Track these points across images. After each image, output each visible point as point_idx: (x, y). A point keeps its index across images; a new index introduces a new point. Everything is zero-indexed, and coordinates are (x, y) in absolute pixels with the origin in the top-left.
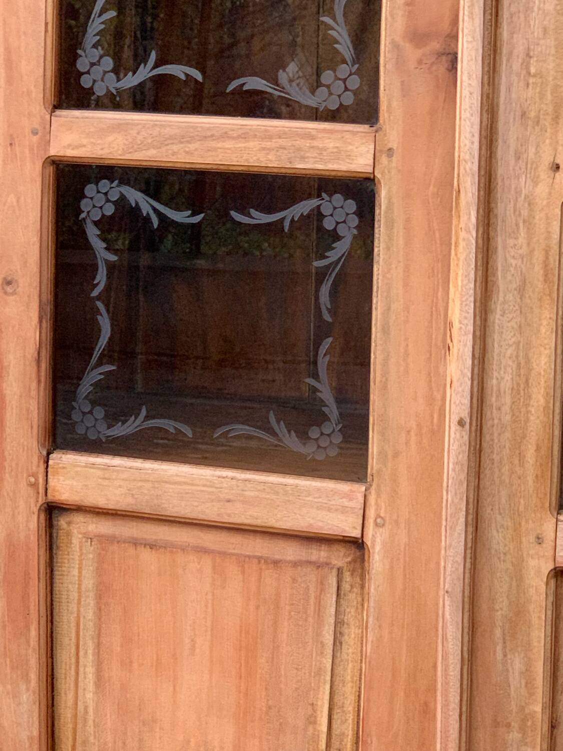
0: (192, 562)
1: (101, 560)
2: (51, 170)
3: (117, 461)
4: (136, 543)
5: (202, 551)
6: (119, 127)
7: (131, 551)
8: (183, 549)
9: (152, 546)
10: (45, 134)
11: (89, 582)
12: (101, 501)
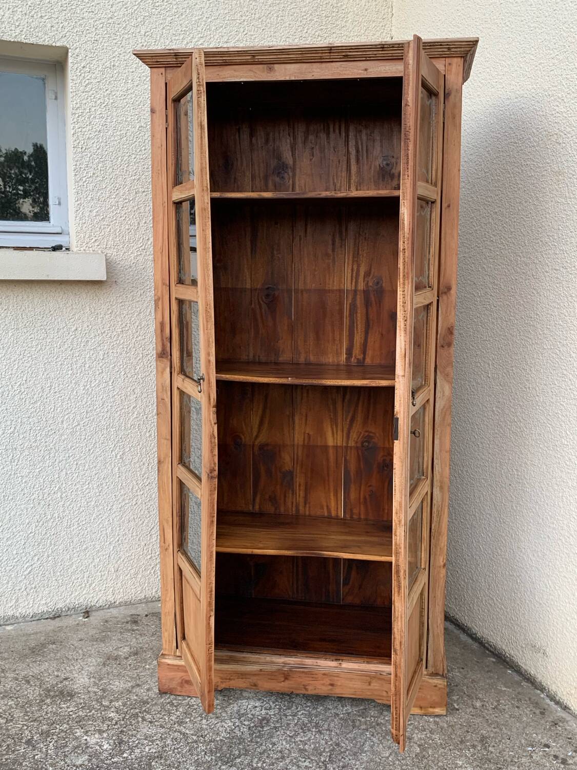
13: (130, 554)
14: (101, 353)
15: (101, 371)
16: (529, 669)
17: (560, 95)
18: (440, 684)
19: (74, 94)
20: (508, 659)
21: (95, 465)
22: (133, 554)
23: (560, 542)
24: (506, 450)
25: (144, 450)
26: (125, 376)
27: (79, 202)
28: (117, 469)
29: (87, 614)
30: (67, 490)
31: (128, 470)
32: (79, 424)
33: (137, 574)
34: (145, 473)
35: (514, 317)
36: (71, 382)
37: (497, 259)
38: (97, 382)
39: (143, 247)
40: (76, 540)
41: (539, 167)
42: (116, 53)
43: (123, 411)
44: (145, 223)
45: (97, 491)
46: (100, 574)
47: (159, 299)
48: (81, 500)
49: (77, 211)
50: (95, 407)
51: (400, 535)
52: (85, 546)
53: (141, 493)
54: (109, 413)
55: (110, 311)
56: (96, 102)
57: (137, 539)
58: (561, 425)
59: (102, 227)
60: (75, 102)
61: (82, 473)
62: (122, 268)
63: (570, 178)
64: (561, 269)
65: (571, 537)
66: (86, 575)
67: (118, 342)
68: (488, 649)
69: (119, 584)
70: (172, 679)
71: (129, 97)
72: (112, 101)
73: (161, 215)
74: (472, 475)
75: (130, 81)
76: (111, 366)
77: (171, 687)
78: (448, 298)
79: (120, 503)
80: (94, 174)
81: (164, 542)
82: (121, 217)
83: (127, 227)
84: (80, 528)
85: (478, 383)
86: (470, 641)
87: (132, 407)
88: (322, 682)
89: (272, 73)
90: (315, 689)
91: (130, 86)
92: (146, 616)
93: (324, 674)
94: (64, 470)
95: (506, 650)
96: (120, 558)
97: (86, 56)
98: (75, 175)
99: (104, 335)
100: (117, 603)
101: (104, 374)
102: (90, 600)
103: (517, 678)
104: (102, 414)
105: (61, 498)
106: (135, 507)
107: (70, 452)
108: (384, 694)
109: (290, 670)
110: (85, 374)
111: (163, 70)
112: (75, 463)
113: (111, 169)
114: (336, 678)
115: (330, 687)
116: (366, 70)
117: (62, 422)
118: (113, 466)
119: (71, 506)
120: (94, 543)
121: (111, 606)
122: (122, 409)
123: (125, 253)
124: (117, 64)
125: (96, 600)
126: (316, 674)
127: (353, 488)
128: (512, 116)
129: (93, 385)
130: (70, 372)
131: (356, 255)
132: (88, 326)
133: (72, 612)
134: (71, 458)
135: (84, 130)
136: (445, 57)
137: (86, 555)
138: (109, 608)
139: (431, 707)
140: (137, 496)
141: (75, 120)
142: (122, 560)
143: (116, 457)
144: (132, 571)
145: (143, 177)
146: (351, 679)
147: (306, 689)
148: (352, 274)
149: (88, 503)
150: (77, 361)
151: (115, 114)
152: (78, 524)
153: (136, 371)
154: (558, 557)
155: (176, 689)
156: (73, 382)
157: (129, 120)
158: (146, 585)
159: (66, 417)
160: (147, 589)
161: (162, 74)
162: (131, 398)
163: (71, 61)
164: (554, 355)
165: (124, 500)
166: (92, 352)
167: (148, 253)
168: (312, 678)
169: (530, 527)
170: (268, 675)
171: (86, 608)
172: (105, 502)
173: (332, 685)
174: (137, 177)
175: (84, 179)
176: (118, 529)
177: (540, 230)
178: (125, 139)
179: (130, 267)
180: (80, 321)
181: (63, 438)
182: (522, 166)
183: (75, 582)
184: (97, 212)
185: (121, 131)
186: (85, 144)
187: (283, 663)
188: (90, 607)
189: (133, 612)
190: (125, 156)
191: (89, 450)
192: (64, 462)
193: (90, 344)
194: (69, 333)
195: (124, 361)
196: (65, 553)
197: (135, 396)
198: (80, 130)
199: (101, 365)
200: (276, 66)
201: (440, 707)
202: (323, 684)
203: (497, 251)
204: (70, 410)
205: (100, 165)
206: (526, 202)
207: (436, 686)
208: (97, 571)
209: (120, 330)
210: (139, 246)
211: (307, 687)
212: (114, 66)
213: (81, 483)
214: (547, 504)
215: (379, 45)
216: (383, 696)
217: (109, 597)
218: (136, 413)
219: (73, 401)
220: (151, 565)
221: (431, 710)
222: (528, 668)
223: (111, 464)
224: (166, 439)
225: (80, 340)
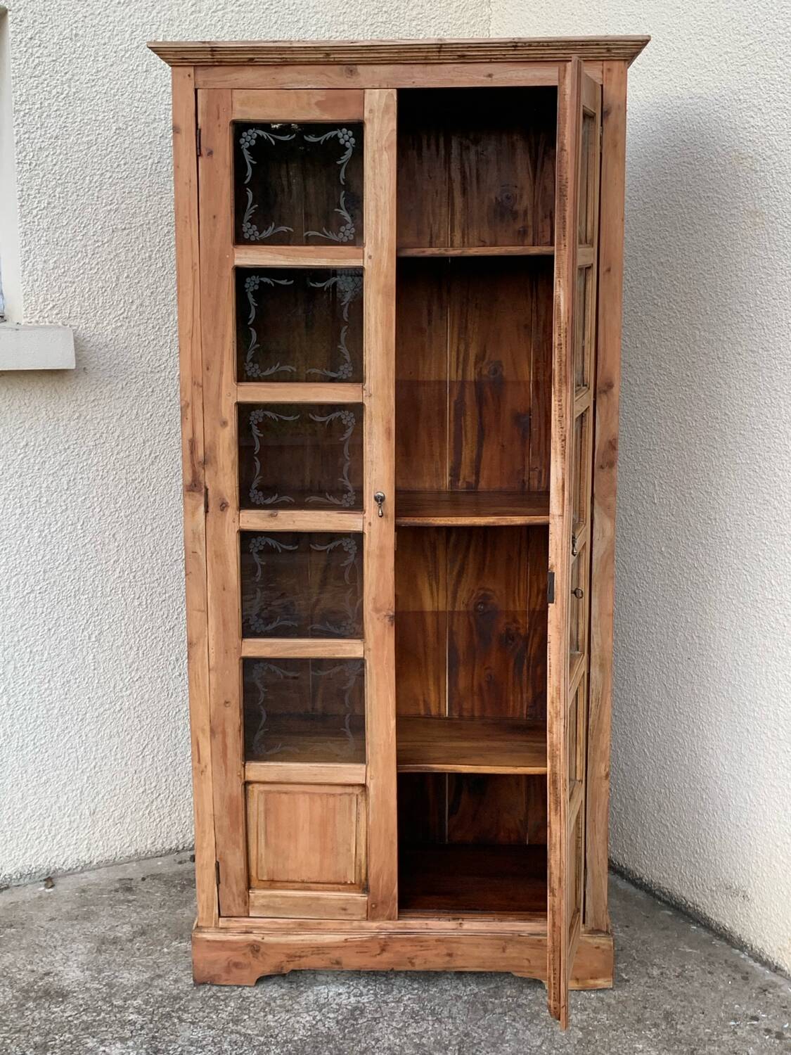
0: (301, 797)
1: (266, 801)
2: (241, 661)
3: (272, 764)
4: (279, 792)
5: (304, 793)
6: (267, 645)
7: (278, 796)
8: (298, 793)
9: (286, 793)
10: (240, 649)
11: (262, 808)
12: (267, 780)
13: (113, 787)
14: (65, 480)
15: (64, 508)
16: (723, 922)
17: (755, 102)
18: (604, 945)
19: (17, 80)
20: (690, 911)
21: (57, 652)
22: (118, 787)
23: (763, 737)
24: (682, 609)
25: (132, 626)
26: (101, 513)
27: (27, 248)
28: (91, 657)
29: (50, 881)
30: (17, 691)
31: (108, 658)
32: (33, 591)
33: (123, 817)
34: (133, 662)
35: (692, 416)
36: (20, 527)
37: (664, 332)
38: (59, 524)
39: (125, 315)
40: (31, 769)
41: (727, 203)
42: (80, 15)
43: (99, 567)
44: (128, 277)
45: (61, 692)
46: (68, 820)
47: (187, 405)
48: (38, 707)
49: (25, 261)
50: (57, 564)
51: (557, 731)
52: (44, 778)
53: (128, 692)
54: (78, 572)
55: (77, 414)
56: (50, 92)
57: (124, 763)
58: (763, 572)
59: (64, 285)
60: (19, 93)
61: (38, 666)
62: (94, 348)
63: (772, 222)
64: (760, 351)
65: (780, 729)
66: (48, 821)
67: (90, 462)
68: (660, 899)
69: (97, 834)
70: (215, 962)
71: (100, 82)
72: (74, 90)
73: (191, 281)
74: (632, 646)
75: (100, 59)
76: (80, 500)
77: (212, 973)
78: (608, 399)
79: (96, 709)
80: (49, 203)
81: (199, 761)
82: (91, 270)
83: (100, 284)
84: (37, 750)
85: (637, 512)
86: (632, 889)
87: (112, 561)
88: (434, 952)
89: (354, 77)
90: (425, 963)
91: (101, 65)
92: (143, 879)
93: (438, 940)
94: (12, 662)
95: (688, 897)
96: (98, 793)
97: (35, 21)
98: (22, 206)
99: (68, 451)
100: (95, 863)
101: (69, 512)
102: (53, 861)
103: (705, 935)
104: (68, 574)
105: (8, 705)
106: (119, 716)
107: (20, 633)
108: (526, 963)
109: (390, 938)
110: (41, 513)
111: (191, 70)
112: (28, 650)
113: (75, 196)
114: (454, 945)
115: (448, 958)
116: (490, 76)
117: (8, 588)
118: (85, 653)
119: (24, 717)
120: (58, 772)
121: (86, 868)
122: (98, 565)
123: (98, 324)
124: (81, 33)
125: (62, 861)
126: (426, 941)
127: (462, 672)
128: (685, 124)
129: (53, 530)
130: (18, 511)
131: (463, 330)
132: (44, 439)
133: (27, 880)
134: (22, 643)
135: (33, 136)
136: (603, 60)
137: (46, 791)
138: (82, 871)
139: (592, 978)
140: (122, 697)
141: (20, 121)
142: (100, 796)
143: (89, 638)
144: (116, 814)
145: (123, 206)
146: (477, 945)
147: (413, 964)
148: (458, 359)
149: (48, 711)
150: (28, 493)
151: (79, 109)
152: (34, 744)
153: (118, 505)
154: (762, 759)
155: (219, 976)
156: (23, 525)
157: (100, 118)
158: (138, 833)
159: (14, 580)
160: (139, 839)
161: (189, 76)
162: (111, 547)
163: (12, 29)
164: (752, 473)
165: (102, 705)
166: (50, 479)
167: (132, 324)
168: (421, 946)
169: (719, 719)
170: (357, 946)
171: (48, 873)
172: (74, 709)
173: (450, 955)
174: (114, 207)
175: (35, 212)
176: (94, 749)
177: (728, 292)
178: (95, 148)
179: (106, 346)
180: (33, 431)
181: (9, 612)
182: (701, 198)
183: (31, 833)
184: (55, 262)
185: (88, 135)
186: (36, 158)
187: (377, 928)
188: (54, 872)
189: (121, 875)
190: (95, 174)
191: (49, 630)
192: (11, 650)
193: (47, 465)
194: (16, 451)
195: (100, 491)
196: (15, 788)
197: (116, 544)
198: (27, 136)
199: (64, 498)
200: (360, 68)
201: (604, 976)
202: (437, 955)
203: (665, 320)
204: (19, 570)
205: (58, 190)
206: (706, 251)
207: (598, 948)
208: (64, 814)
209: (93, 443)
210: (119, 312)
211: (414, 961)
212: (76, 35)
213: (38, 681)
214: (745, 685)
215: (511, 42)
216: (523, 967)
217: (83, 854)
218: (118, 570)
219: (23, 555)
220: (144, 803)
221: (592, 982)
222: (721, 919)
223: (81, 650)
224: (199, 610)
225: (32, 460)
